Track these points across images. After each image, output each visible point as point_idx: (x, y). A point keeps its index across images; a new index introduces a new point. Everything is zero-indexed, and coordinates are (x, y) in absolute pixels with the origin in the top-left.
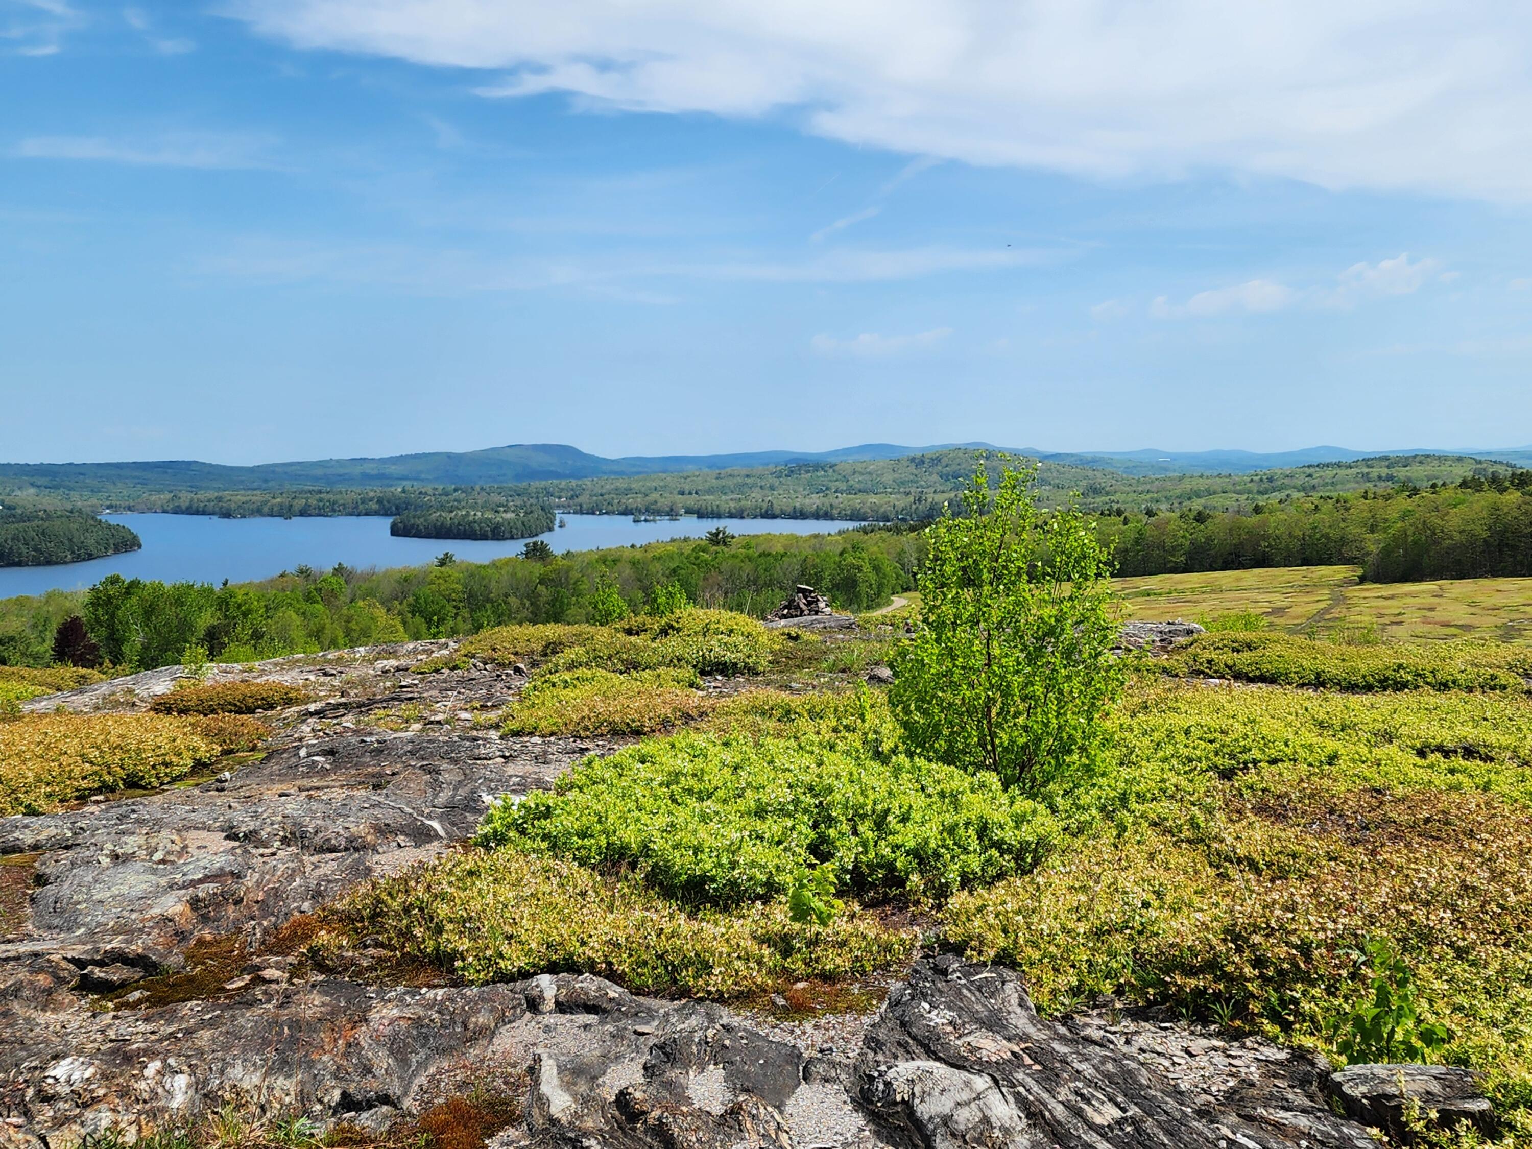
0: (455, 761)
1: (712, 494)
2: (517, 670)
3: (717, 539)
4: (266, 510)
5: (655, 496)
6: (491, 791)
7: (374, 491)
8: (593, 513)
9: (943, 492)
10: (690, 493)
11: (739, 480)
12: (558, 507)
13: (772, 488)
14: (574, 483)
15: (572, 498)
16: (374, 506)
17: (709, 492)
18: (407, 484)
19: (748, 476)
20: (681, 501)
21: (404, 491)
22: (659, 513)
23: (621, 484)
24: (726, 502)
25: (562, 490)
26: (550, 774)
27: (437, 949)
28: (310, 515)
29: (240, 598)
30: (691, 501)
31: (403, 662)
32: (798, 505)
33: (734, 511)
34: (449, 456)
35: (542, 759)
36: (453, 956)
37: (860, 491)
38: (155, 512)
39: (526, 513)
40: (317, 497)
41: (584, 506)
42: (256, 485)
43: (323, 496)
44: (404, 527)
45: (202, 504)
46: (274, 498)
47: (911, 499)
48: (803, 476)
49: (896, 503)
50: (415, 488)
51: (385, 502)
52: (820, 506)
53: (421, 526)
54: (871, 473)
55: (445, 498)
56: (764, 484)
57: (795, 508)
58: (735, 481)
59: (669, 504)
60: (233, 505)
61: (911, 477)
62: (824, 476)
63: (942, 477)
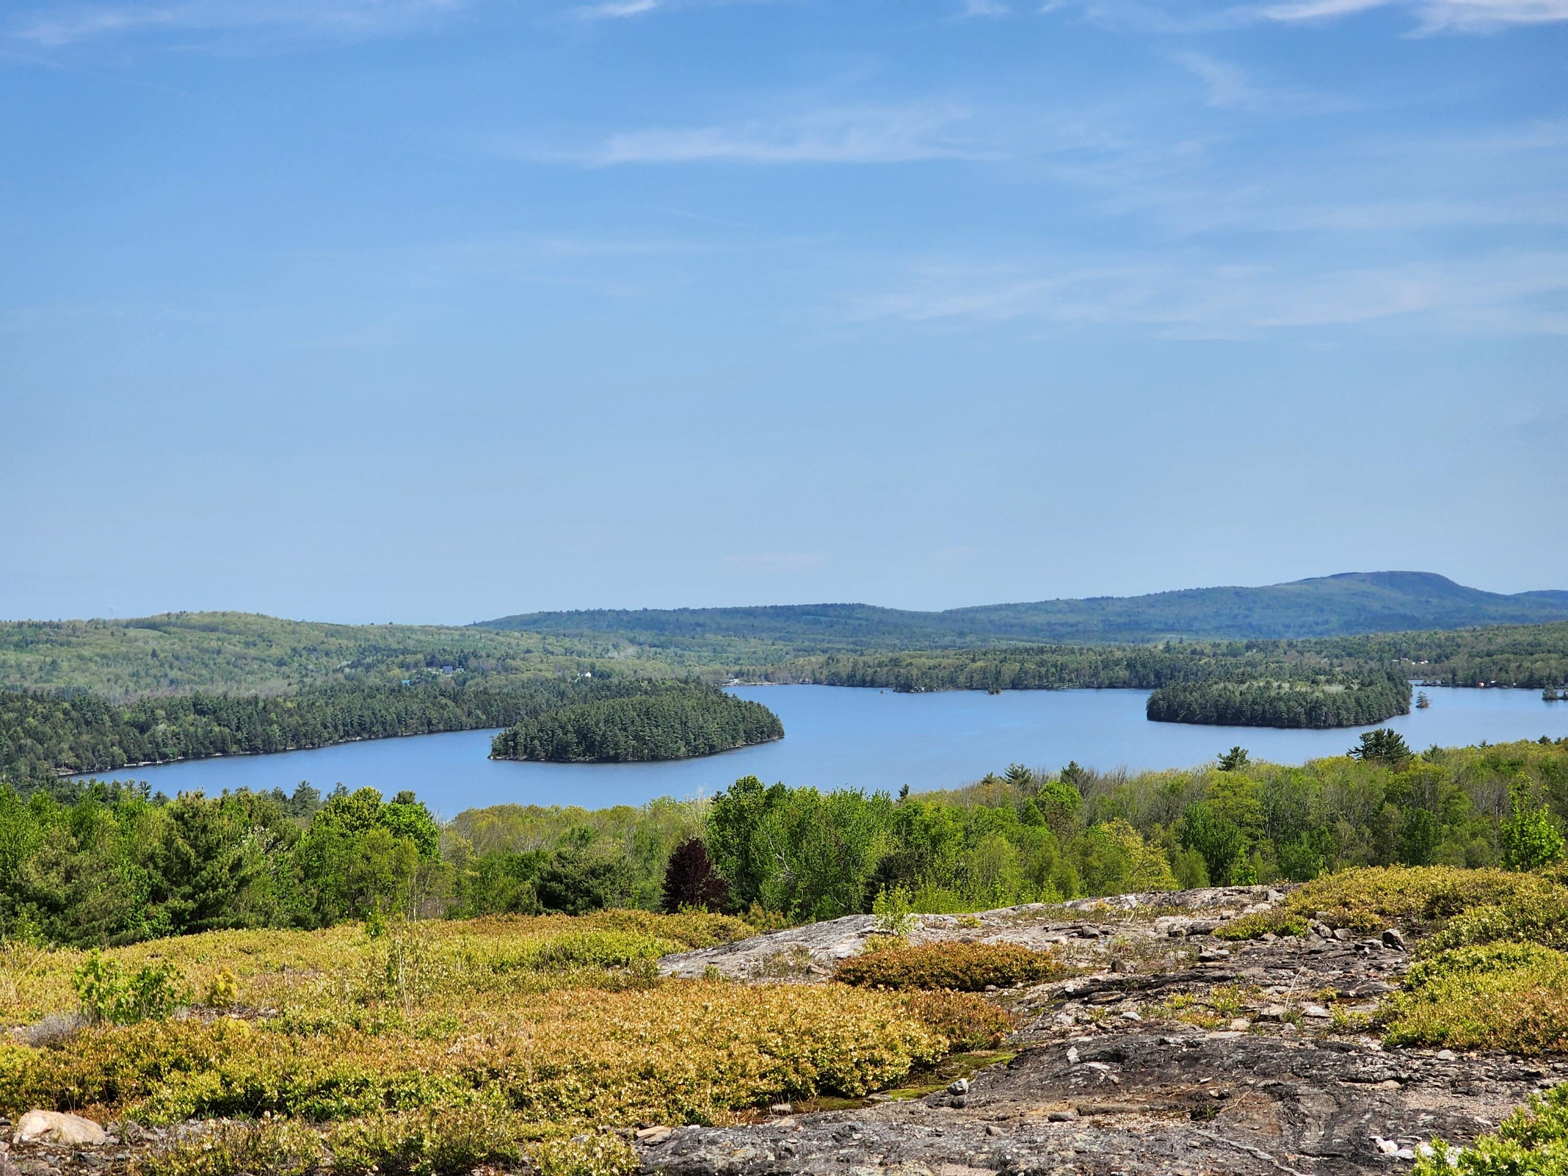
2: (1389, 939)
4: (962, 679)
6: (1388, 1133)
7: (1122, 648)
8: (1474, 685)
12: (1416, 674)
14: (1442, 635)
15: (1438, 659)
16: (1123, 674)
18: (1173, 638)
21: (1168, 649)
23: (1521, 636)
25: (1421, 646)
26: (1480, 1110)
28: (1027, 688)
29: (928, 814)
31: (1200, 920)
34: (1239, 593)
35: (1464, 1086)
38: (803, 683)
39: (1362, 684)
40: (1038, 658)
41: (1461, 674)
42: (947, 640)
43: (1045, 657)
44: (1169, 707)
45: (870, 671)
46: (973, 660)
50: (1185, 643)
51: (1139, 667)
53: (1195, 705)
55: (1231, 661)
60: (915, 672)
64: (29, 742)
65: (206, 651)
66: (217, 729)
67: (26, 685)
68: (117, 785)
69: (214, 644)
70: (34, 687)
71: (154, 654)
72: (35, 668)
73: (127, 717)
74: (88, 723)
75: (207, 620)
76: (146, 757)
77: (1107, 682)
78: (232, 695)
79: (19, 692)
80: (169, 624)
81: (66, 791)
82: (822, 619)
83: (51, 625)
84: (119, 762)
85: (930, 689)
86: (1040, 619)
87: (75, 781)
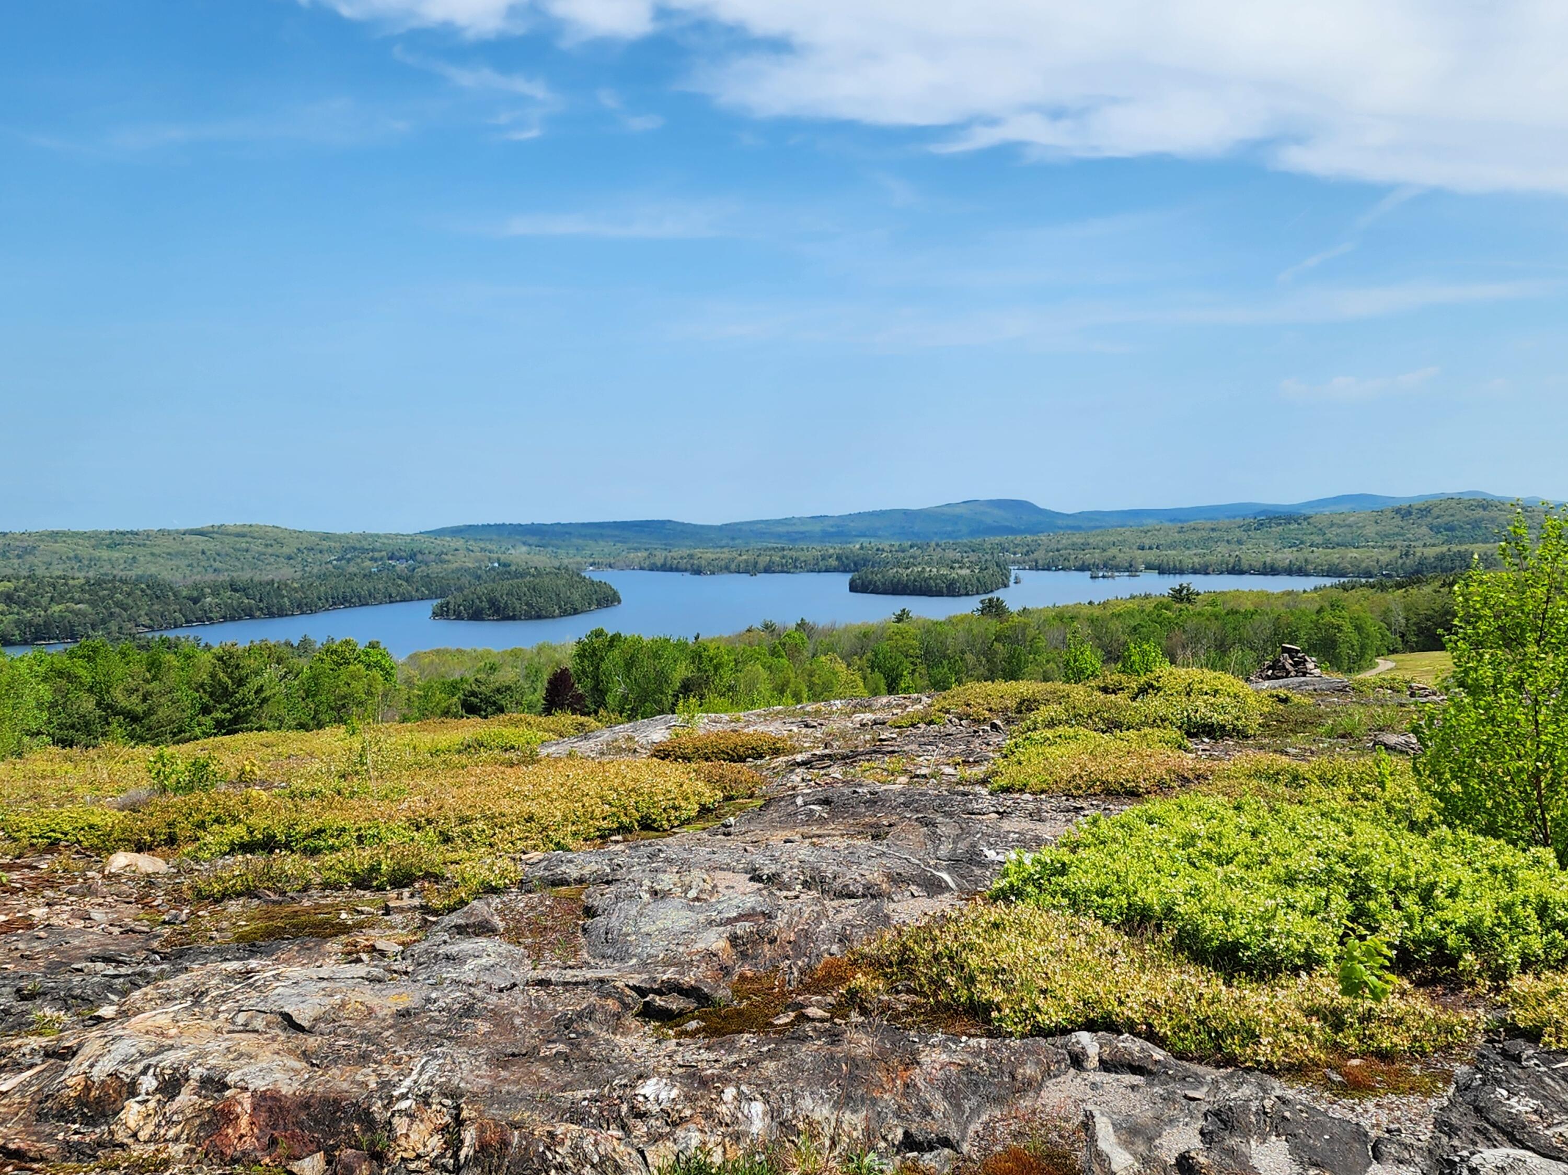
0: (950, 815)
1: (1174, 549)
2: (994, 726)
3: (1181, 596)
4: (733, 566)
5: (1113, 551)
6: (990, 846)
7: (834, 548)
8: (1049, 569)
9: (1434, 545)
10: (1150, 548)
11: (1204, 533)
12: (1014, 563)
13: (1240, 542)
14: (1029, 538)
15: (1027, 554)
16: (833, 562)
17: (1171, 546)
18: (865, 541)
19: (1213, 530)
20: (1140, 557)
21: (862, 548)
22: (1118, 569)
23: (1078, 539)
24: (1190, 557)
25: (1017, 545)
26: (1045, 830)
27: (971, 999)
28: (774, 572)
29: (712, 652)
30: (1152, 556)
31: (880, 716)
32: (1268, 560)
33: (1198, 566)
34: (906, 512)
35: (1036, 816)
36: (988, 1007)
37: (1338, 545)
38: (634, 569)
39: (981, 569)
40: (780, 554)
41: (1040, 562)
42: (723, 543)
43: (785, 553)
44: (863, 584)
45: (675, 562)
46: (740, 555)
47: (1397, 553)
48: (1273, 529)
49: (1381, 558)
50: (873, 544)
51: (844, 559)
52: (1294, 561)
53: (878, 583)
54: (1350, 526)
55: (901, 555)
56: (1230, 538)
57: (1265, 563)
58: (1200, 535)
59: (1129, 559)
60: (703, 562)
61: (1397, 530)
62: (1298, 529)
63: (1431, 529)
64: (117, 610)
65: (239, 550)
66: (246, 601)
67: (115, 572)
68: (178, 638)
69: (244, 545)
70: (121, 573)
71: (203, 553)
72: (121, 561)
73: (184, 594)
74: (158, 597)
75: (239, 530)
76: (198, 620)
77: (824, 568)
78: (256, 579)
79: (110, 577)
80: (214, 532)
81: (143, 642)
82: (646, 529)
83: (132, 533)
84: (179, 623)
85: (713, 573)
86: (782, 529)
87: (150, 636)
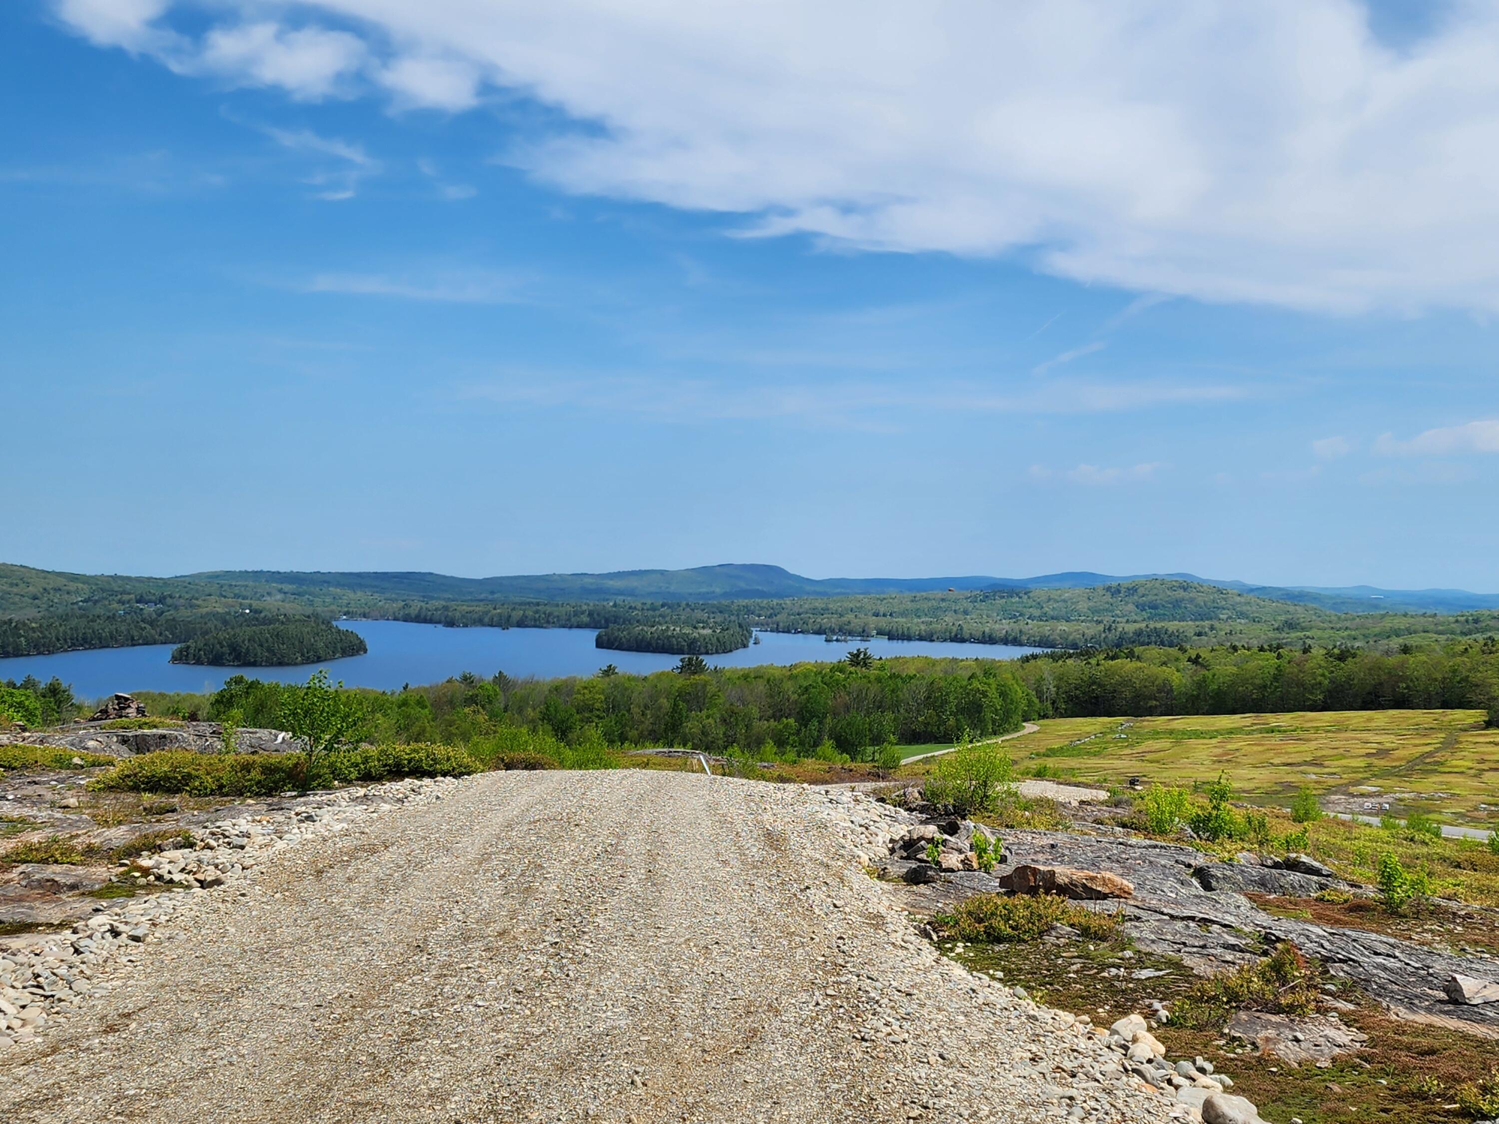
1: (906, 616)
4: (486, 620)
5: (851, 616)
7: (586, 604)
8: (789, 632)
9: (1135, 622)
10: (884, 615)
11: (935, 603)
12: (757, 624)
13: (966, 612)
14: (774, 602)
15: (770, 616)
16: (585, 619)
17: (903, 614)
18: (619, 599)
19: (943, 600)
20: (873, 622)
21: (615, 605)
22: (851, 633)
23: (819, 604)
24: (917, 624)
25: (762, 608)
28: (527, 626)
30: (883, 622)
32: (987, 630)
33: (923, 633)
37: (1052, 618)
38: (388, 619)
39: (722, 629)
40: (535, 608)
41: (781, 625)
42: (482, 596)
43: (539, 608)
44: (609, 639)
45: (429, 613)
46: (495, 609)
47: (1101, 627)
48: (997, 602)
49: (1086, 631)
50: (626, 602)
51: (595, 615)
52: (1010, 632)
53: (624, 640)
54: (1065, 601)
55: (651, 613)
56: (957, 608)
57: (984, 633)
58: (930, 605)
59: (863, 625)
60: (458, 614)
61: (1107, 606)
62: (1019, 603)
63: (1137, 606)
77: (575, 624)
82: (405, 581)
85: (466, 626)
86: (542, 585)
